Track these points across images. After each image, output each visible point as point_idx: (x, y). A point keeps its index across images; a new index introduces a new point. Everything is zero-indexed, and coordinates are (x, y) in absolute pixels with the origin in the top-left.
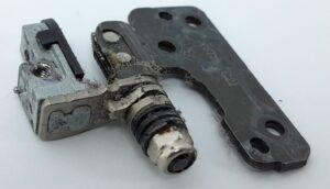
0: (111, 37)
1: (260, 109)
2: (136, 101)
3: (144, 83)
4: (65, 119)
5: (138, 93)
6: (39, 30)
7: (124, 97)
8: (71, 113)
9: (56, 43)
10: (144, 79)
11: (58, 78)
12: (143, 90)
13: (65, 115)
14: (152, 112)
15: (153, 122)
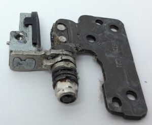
0: (61, 27)
1: (128, 83)
2: (57, 63)
3: (64, 55)
4: (21, 62)
5: (59, 59)
6: (27, 16)
7: (53, 59)
8: (25, 60)
9: (31, 25)
10: (65, 52)
11: (25, 42)
12: (61, 58)
13: (21, 60)
14: (61, 70)
15: (60, 75)
